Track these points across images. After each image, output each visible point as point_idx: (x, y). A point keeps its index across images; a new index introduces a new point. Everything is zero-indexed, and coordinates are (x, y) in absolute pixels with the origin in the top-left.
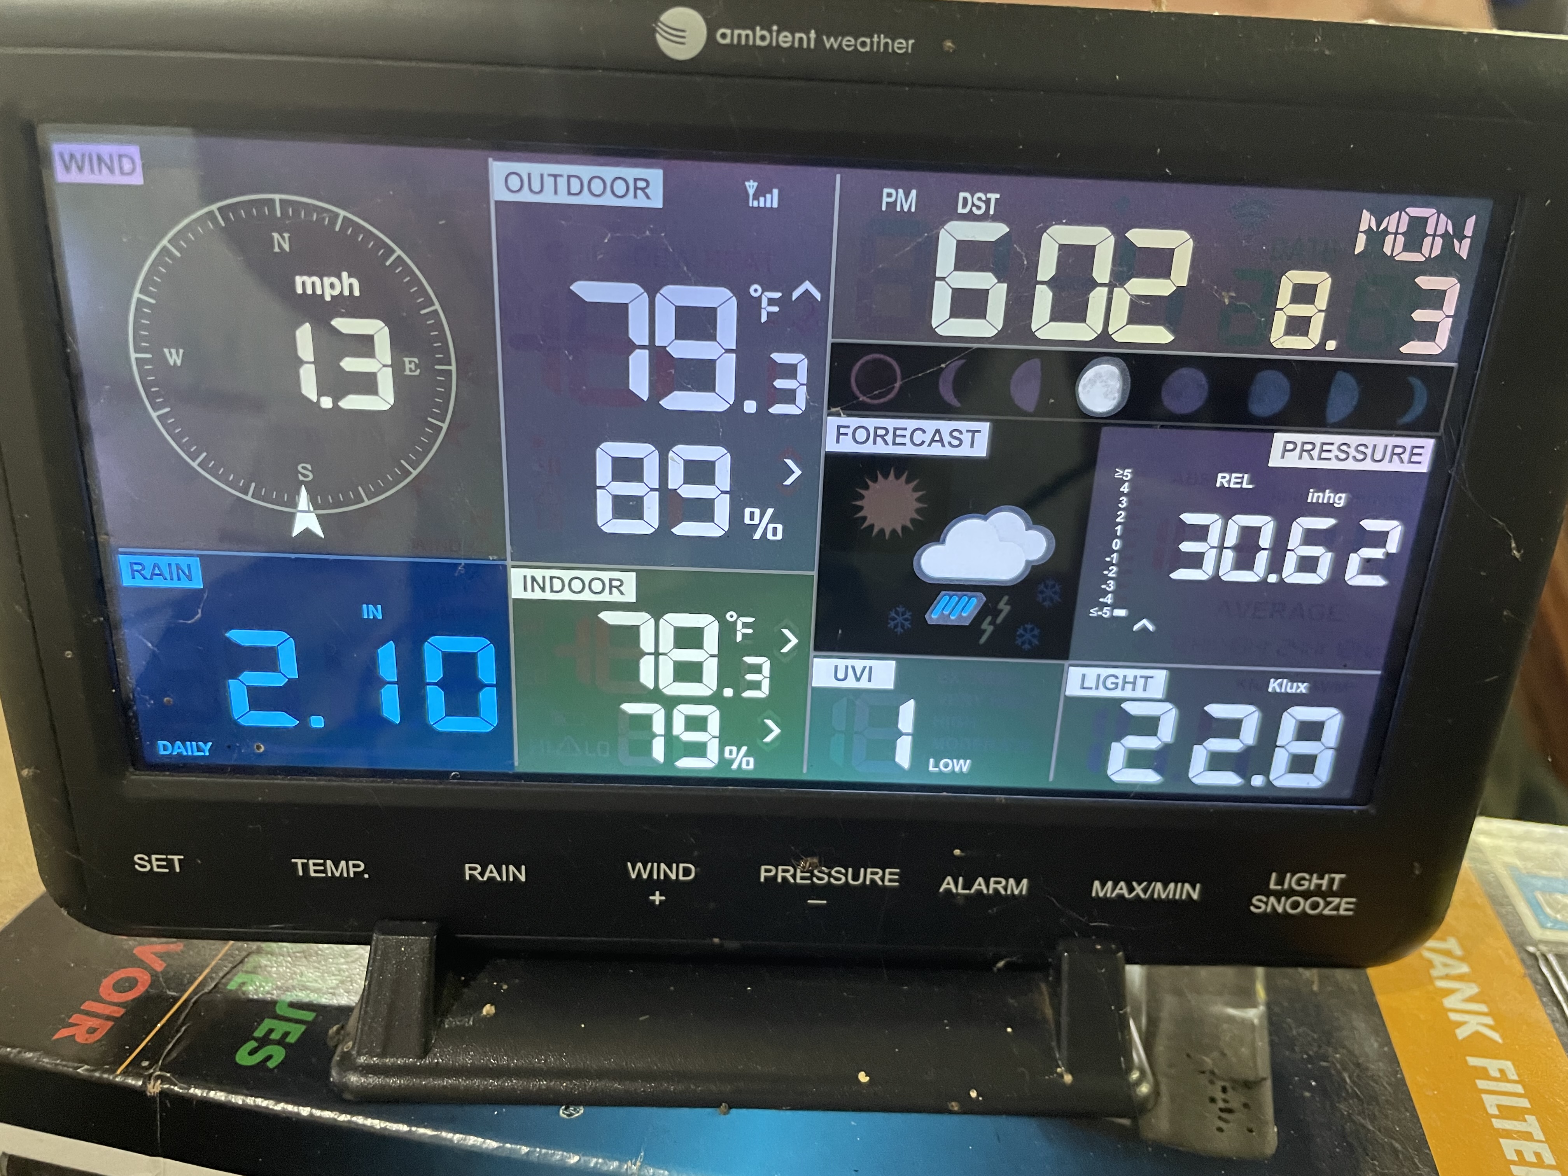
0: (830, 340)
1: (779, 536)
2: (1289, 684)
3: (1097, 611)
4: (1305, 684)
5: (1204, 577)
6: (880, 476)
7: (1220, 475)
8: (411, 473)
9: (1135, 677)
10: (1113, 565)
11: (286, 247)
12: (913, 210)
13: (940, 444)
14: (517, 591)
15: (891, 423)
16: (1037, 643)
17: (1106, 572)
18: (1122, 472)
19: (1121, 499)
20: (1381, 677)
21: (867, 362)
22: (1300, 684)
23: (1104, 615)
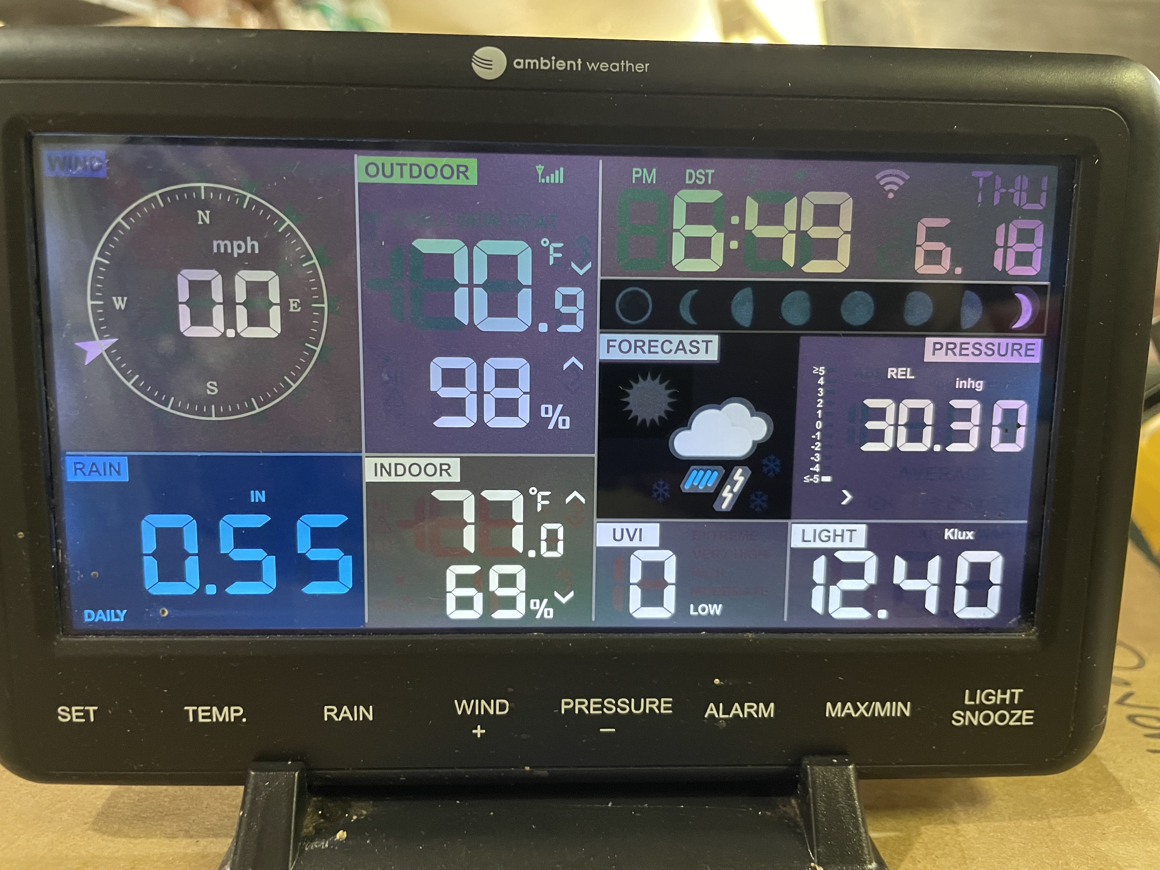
0: (600, 278)
1: (567, 426)
2: (960, 533)
3: (809, 478)
4: (972, 532)
5: (887, 449)
6: (640, 379)
7: (890, 369)
8: (292, 386)
9: (843, 531)
10: (818, 441)
11: (207, 221)
12: (654, 182)
13: (683, 352)
14: (369, 476)
15: (646, 337)
16: (766, 506)
17: (813, 447)
18: (817, 369)
19: (819, 390)
20: (1028, 525)
21: (627, 293)
22: (968, 532)
23: (814, 481)
